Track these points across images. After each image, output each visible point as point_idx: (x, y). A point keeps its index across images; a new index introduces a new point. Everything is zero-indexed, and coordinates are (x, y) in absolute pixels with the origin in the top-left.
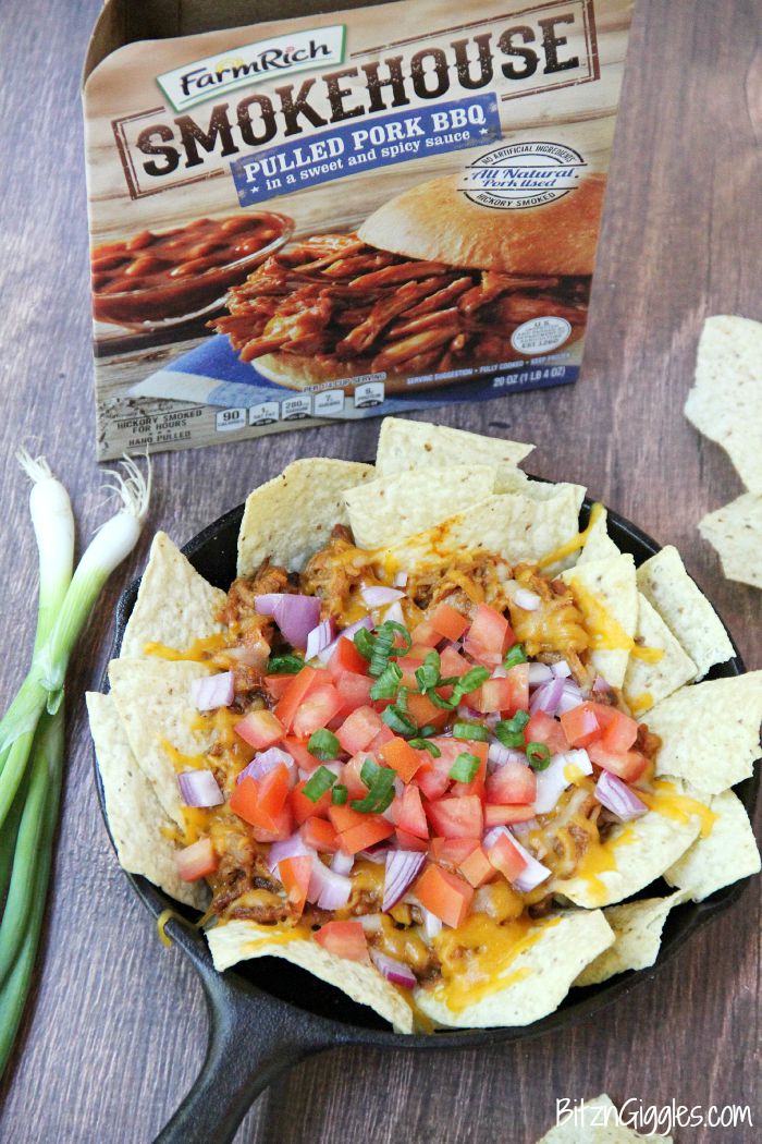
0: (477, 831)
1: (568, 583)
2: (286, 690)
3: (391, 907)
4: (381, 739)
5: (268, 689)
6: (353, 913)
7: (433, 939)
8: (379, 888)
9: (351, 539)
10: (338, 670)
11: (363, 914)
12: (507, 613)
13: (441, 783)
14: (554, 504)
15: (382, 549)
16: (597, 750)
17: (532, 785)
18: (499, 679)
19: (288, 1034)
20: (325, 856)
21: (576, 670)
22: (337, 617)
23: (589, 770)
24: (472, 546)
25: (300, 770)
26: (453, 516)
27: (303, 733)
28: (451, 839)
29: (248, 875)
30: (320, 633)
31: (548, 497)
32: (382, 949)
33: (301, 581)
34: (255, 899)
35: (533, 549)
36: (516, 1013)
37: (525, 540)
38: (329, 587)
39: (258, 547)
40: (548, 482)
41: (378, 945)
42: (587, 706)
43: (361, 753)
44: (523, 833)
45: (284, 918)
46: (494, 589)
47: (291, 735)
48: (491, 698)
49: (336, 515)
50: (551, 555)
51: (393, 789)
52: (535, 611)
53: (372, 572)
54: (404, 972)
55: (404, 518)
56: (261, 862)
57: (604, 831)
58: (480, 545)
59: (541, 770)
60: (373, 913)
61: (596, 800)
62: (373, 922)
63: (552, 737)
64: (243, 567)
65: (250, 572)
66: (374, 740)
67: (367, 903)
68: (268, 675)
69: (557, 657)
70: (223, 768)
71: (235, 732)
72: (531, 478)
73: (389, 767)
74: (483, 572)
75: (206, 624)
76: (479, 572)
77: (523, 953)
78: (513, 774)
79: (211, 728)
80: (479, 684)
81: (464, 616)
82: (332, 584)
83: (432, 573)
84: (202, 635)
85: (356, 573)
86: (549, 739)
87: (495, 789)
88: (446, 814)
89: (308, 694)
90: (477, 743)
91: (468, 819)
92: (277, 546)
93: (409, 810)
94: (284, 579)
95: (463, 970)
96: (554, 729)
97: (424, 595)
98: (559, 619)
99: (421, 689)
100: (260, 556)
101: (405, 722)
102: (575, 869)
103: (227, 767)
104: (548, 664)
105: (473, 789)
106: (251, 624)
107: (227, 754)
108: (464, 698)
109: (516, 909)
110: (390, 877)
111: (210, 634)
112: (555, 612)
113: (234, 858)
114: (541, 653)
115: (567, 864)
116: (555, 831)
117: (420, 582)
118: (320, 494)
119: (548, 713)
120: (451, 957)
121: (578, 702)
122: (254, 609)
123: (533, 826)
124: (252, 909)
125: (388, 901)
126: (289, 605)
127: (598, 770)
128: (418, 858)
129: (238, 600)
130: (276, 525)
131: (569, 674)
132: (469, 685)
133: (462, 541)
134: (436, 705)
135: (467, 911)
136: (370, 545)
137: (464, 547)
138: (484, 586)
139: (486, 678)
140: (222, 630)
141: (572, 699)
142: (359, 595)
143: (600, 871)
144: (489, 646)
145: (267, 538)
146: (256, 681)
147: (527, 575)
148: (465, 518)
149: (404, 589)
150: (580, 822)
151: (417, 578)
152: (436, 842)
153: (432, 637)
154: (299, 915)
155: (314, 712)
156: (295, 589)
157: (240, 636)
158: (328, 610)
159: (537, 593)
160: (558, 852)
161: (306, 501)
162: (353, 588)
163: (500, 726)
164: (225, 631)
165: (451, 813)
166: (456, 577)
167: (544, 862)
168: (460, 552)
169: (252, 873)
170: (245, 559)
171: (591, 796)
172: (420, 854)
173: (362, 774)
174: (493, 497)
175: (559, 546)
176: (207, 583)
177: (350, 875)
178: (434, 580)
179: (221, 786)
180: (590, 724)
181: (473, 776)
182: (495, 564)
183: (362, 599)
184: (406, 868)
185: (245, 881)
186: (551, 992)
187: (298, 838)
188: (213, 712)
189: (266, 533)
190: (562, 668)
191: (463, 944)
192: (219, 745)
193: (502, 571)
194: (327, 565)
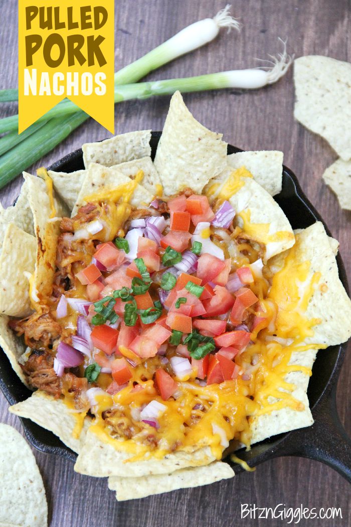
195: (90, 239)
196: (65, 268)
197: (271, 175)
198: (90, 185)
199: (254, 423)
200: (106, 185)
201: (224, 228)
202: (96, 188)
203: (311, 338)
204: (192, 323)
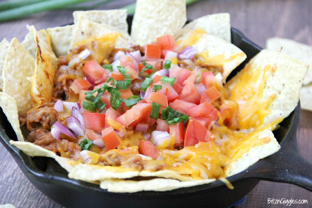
195: (81, 62)
196: (61, 82)
197: (222, 31)
198: (80, 33)
199: (228, 169)
200: (93, 34)
201: (189, 58)
202: (85, 36)
203: (268, 116)
204: (169, 104)
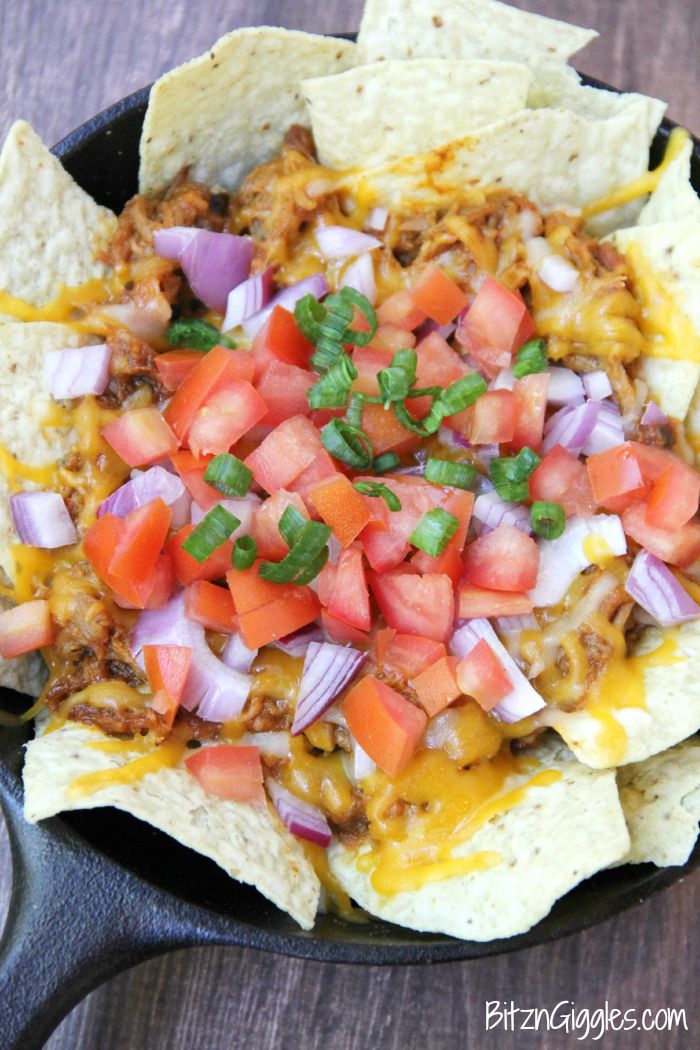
0: (444, 624)
1: (622, 250)
2: (185, 379)
3: (308, 726)
4: (315, 473)
5: (159, 375)
6: (249, 728)
7: (362, 782)
8: (291, 693)
9: (311, 151)
10: (265, 357)
11: (265, 730)
12: (525, 290)
13: (397, 549)
14: (615, 125)
15: (353, 171)
16: (636, 518)
17: (532, 562)
18: (503, 393)
19: (126, 919)
20: (216, 639)
21: (619, 387)
22: (275, 270)
23: (621, 548)
24: (486, 181)
25: (194, 504)
26: (460, 136)
27: (201, 451)
28: (405, 632)
29: (100, 657)
30: (247, 292)
31: (608, 114)
32: (287, 783)
33: (231, 207)
34: (106, 695)
35: (577, 189)
36: (470, 922)
37: (566, 175)
38: (269, 223)
39: (171, 152)
40: (611, 89)
41: (282, 779)
42: (627, 449)
43: (283, 491)
44: (514, 633)
45: (144, 732)
46: (511, 250)
47: (185, 448)
48: (487, 422)
49: (292, 112)
50: (604, 200)
51: (326, 550)
52: (569, 292)
53: (336, 205)
54: (316, 822)
55: (389, 129)
56: (121, 638)
57: (633, 636)
58: (499, 180)
59: (550, 537)
60: (279, 730)
61: (628, 595)
62: (276, 744)
63: (569, 491)
64: (147, 177)
65: (158, 186)
66: (305, 472)
67: (270, 714)
68: (161, 352)
69: (594, 365)
70: (81, 491)
71: (103, 438)
72: (586, 81)
73: (321, 520)
74: (499, 220)
75: (82, 264)
76: (492, 221)
77: (492, 820)
78: (506, 545)
79: (71, 426)
80: (470, 401)
81: (463, 287)
82: (273, 217)
83: (425, 214)
84: (73, 282)
85: (311, 205)
86: (565, 494)
87: (478, 563)
88: (399, 595)
89: (216, 390)
90: (458, 492)
91: (432, 608)
92: (202, 151)
93: (345, 587)
94: (203, 205)
95: (400, 835)
96: (576, 477)
97: (409, 245)
98: (602, 310)
99: (385, 400)
100: (174, 165)
101: (354, 448)
102: (584, 698)
103: (87, 488)
104: (579, 373)
105: (443, 564)
106: (147, 270)
107: (89, 468)
108: (446, 421)
109: (490, 745)
110: (308, 682)
111: (86, 280)
112: (599, 296)
113: (80, 630)
114: (571, 355)
115: (573, 689)
116: (562, 635)
117: (407, 226)
118: (269, 80)
119: (569, 450)
120: (385, 816)
121: (618, 440)
122: (153, 247)
123: (530, 623)
124: (101, 710)
125: (302, 716)
126: (205, 249)
127: (633, 547)
128: (352, 659)
129: (132, 231)
130: (201, 122)
131: (609, 393)
132: (455, 403)
133: (472, 173)
134: (404, 426)
135: (416, 747)
136: (337, 162)
137: (474, 182)
138: (498, 243)
139: (483, 392)
140: (105, 274)
141: (609, 433)
142: (312, 237)
143: (619, 707)
144: (493, 340)
145: (187, 140)
146: (143, 361)
147: (562, 234)
148: (478, 141)
149: (379, 235)
150: (599, 626)
151: (402, 219)
152: (383, 635)
153: (412, 315)
154: (168, 727)
155: (219, 422)
156: (218, 220)
157: (130, 286)
158: (263, 258)
159: (574, 263)
160: (561, 667)
161: (247, 89)
162: (304, 226)
163: (495, 465)
164: (110, 276)
165: (406, 597)
166: (459, 228)
167: (538, 683)
168: (468, 188)
169: (105, 653)
170: (151, 168)
171: (620, 587)
172: (357, 652)
173: (282, 525)
174: (524, 113)
175: (615, 188)
176: (89, 201)
177: (250, 671)
178: (424, 226)
179: (74, 516)
180: (632, 477)
181: (446, 544)
182: (519, 209)
183: (316, 245)
184: (333, 670)
185: (95, 665)
186: (525, 903)
187: (179, 606)
188: (76, 402)
189: (185, 133)
190: (600, 384)
191: (404, 795)
192: (78, 455)
193: (527, 221)
194: (269, 188)
